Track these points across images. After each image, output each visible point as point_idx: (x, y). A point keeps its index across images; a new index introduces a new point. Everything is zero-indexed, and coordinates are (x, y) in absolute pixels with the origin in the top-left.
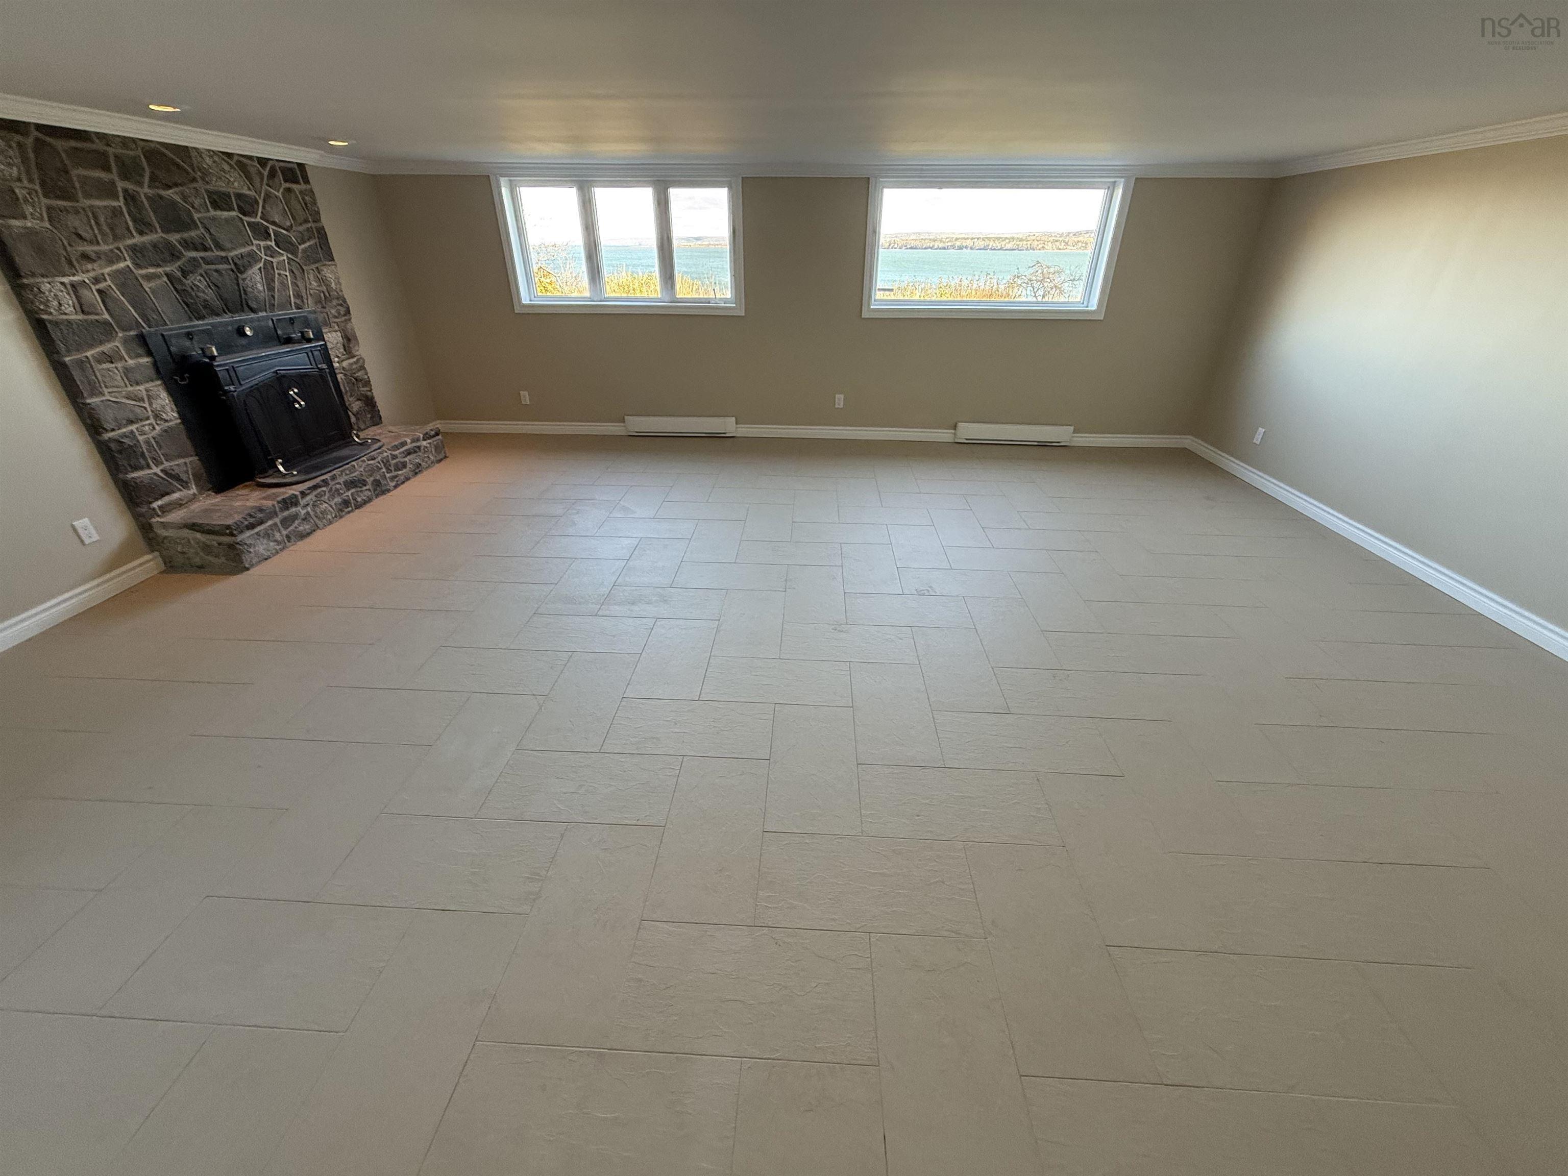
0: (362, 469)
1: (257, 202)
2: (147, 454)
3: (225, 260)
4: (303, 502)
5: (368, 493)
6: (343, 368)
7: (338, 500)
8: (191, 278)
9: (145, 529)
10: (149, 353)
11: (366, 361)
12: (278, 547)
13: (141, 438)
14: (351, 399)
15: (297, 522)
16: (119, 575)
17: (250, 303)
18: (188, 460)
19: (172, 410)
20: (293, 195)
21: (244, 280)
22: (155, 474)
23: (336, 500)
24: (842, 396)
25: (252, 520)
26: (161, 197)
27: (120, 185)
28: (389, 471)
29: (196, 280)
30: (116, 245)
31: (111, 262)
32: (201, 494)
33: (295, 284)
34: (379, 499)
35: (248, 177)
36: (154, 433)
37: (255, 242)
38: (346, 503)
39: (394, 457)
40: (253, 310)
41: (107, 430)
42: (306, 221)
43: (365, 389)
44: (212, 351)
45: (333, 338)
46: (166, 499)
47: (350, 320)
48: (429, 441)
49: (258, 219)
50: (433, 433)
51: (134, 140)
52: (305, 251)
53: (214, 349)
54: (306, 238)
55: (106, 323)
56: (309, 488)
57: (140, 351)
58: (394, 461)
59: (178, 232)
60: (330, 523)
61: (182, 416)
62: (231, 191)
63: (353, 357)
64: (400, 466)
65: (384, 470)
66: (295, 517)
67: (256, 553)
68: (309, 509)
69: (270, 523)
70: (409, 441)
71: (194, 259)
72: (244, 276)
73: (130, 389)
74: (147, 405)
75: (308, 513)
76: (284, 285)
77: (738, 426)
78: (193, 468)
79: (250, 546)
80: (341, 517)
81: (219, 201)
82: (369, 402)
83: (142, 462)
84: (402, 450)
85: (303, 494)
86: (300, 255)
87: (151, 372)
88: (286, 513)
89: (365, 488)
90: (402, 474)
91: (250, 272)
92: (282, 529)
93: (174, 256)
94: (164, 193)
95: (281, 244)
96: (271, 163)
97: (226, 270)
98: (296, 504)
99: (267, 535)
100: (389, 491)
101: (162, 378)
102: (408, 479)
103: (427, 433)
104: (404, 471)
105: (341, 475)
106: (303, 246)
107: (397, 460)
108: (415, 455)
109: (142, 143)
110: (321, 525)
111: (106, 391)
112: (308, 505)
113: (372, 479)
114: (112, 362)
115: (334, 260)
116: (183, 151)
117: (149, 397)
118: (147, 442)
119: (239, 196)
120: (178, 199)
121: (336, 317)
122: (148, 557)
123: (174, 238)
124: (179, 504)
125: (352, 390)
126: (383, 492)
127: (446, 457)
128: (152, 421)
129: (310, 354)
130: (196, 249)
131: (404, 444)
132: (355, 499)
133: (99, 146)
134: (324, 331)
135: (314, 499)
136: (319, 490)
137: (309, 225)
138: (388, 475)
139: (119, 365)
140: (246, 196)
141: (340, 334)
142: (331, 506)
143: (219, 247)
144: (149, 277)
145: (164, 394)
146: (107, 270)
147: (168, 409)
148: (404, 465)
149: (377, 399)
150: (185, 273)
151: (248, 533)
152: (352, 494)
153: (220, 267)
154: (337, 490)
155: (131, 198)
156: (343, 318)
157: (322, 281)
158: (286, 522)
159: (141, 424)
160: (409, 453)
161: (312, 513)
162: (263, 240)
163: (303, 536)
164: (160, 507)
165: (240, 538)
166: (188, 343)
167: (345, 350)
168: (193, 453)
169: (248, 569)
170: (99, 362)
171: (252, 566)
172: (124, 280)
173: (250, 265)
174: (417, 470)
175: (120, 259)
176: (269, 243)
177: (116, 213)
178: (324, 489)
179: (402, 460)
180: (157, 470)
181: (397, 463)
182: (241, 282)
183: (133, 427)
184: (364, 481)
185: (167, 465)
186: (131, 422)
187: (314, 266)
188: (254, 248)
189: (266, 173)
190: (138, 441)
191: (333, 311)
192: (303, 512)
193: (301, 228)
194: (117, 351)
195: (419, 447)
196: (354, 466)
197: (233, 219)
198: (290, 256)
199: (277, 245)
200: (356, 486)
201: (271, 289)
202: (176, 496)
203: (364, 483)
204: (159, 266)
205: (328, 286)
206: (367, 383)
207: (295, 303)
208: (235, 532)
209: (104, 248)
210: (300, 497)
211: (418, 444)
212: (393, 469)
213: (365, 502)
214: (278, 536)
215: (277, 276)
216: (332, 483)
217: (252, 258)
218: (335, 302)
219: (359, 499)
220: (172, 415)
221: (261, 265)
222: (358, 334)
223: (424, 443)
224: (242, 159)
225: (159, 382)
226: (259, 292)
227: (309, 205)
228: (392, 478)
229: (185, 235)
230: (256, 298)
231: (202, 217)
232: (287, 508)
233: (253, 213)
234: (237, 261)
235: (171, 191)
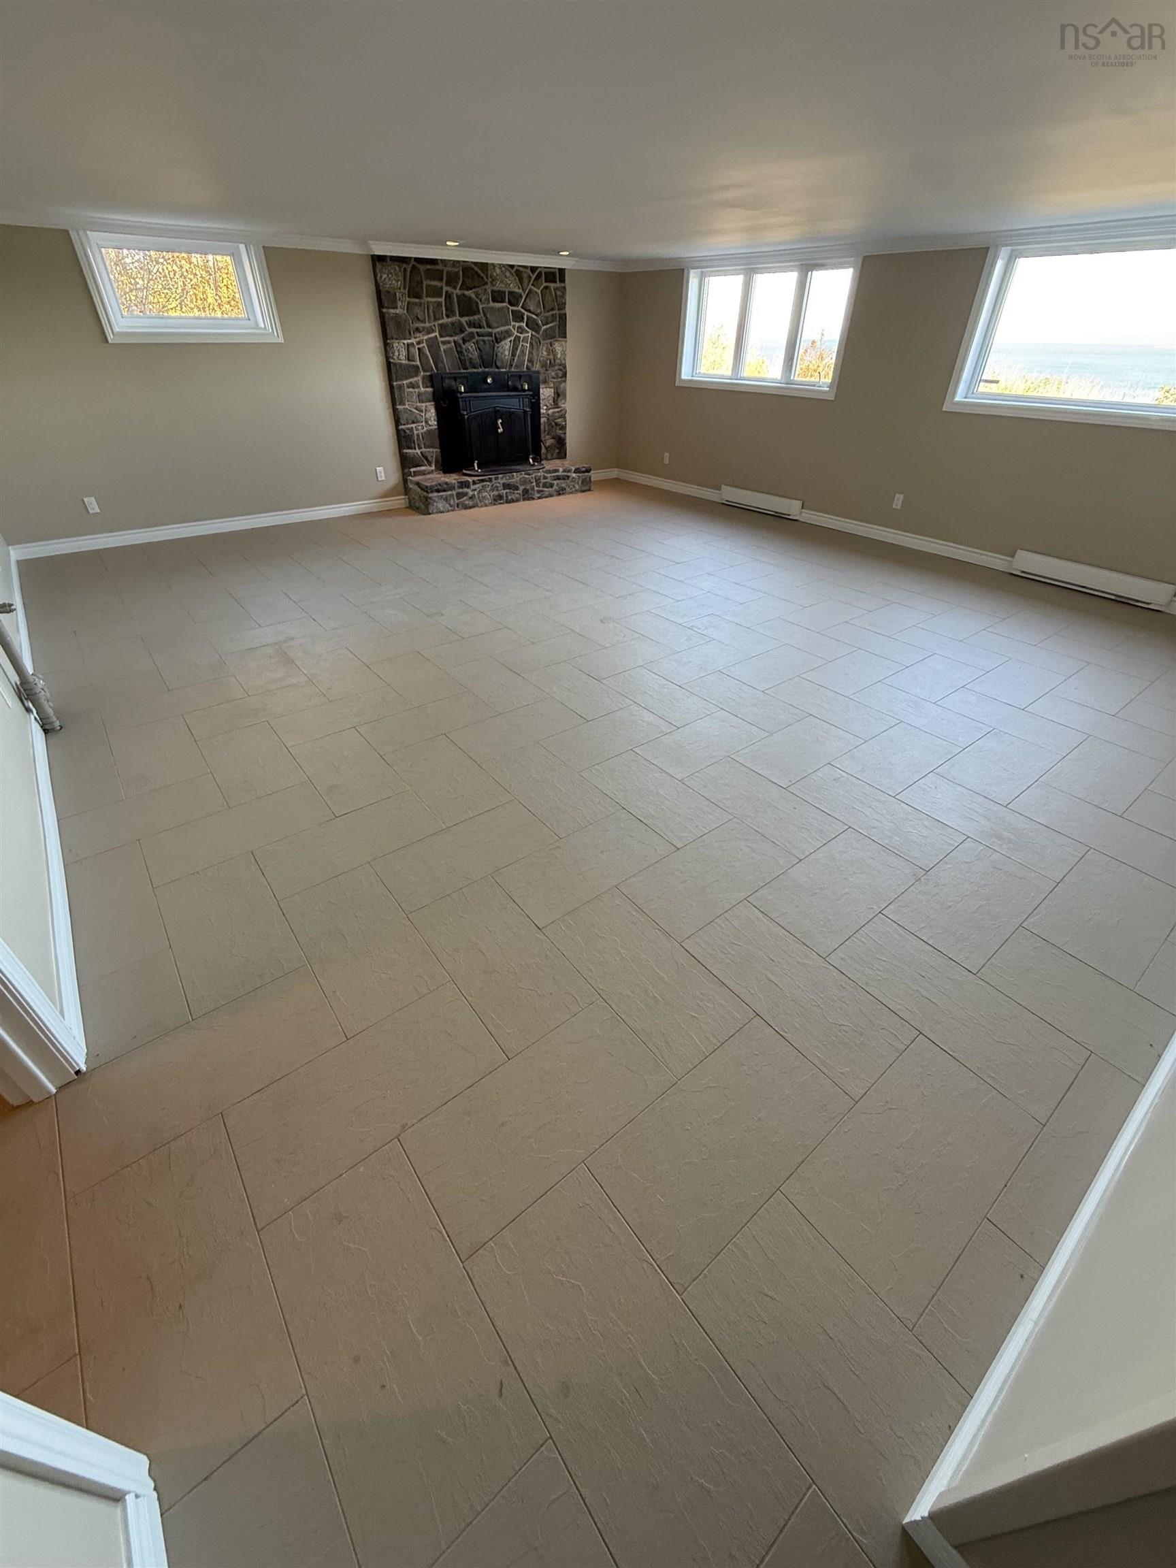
0: (518, 479)
1: (521, 297)
2: (416, 441)
3: (490, 335)
4: (473, 487)
5: (518, 496)
6: (548, 415)
7: (496, 493)
8: (467, 344)
9: (405, 481)
10: (432, 386)
11: (568, 411)
12: (450, 508)
13: (415, 432)
14: (547, 437)
15: (465, 498)
16: (386, 501)
17: (497, 363)
18: (435, 450)
19: (435, 420)
20: (548, 291)
21: (498, 347)
22: (417, 453)
23: (494, 493)
24: (902, 496)
25: (439, 487)
26: (464, 295)
27: (445, 288)
28: (538, 485)
29: (471, 346)
30: (434, 323)
31: (429, 333)
32: (436, 471)
33: (531, 353)
34: (524, 502)
35: (521, 281)
36: (422, 431)
37: (513, 323)
38: (500, 497)
39: (545, 478)
40: (497, 367)
41: (401, 424)
42: (553, 309)
43: (561, 432)
44: (461, 389)
45: (546, 393)
46: (418, 469)
47: (565, 381)
48: (578, 474)
49: (520, 308)
50: (584, 469)
51: (458, 262)
52: (545, 330)
53: (463, 388)
54: (549, 321)
55: (417, 367)
56: (479, 480)
57: (429, 384)
58: (545, 481)
59: (467, 316)
60: (486, 506)
61: (439, 424)
62: (507, 290)
63: (558, 408)
64: (548, 485)
65: (534, 484)
66: (466, 494)
67: (437, 506)
68: (476, 493)
69: (450, 493)
70: (561, 470)
71: (472, 333)
72: (500, 344)
73: (418, 404)
74: (423, 415)
75: (474, 495)
76: (523, 352)
77: (803, 510)
78: (436, 456)
79: (434, 501)
80: (495, 504)
81: (498, 297)
82: (561, 442)
83: (413, 445)
84: (553, 475)
85: (474, 483)
86: (541, 333)
87: (430, 397)
88: (460, 490)
89: (516, 492)
90: (547, 491)
91: (503, 343)
92: (456, 499)
93: (462, 330)
94: (467, 293)
95: (530, 326)
96: (539, 270)
97: (489, 341)
98: (468, 487)
99: (446, 499)
100: (533, 499)
101: (434, 400)
102: (551, 496)
103: (578, 468)
104: (550, 489)
105: (502, 479)
106: (545, 327)
107: (547, 480)
108: (563, 481)
109: (462, 263)
110: (480, 504)
111: (407, 403)
112: (475, 490)
113: (523, 487)
114: (413, 388)
115: (565, 337)
116: (484, 266)
117: (426, 410)
118: (418, 435)
119: (511, 293)
120: (473, 296)
121: (554, 378)
122: (403, 497)
123: (464, 320)
124: (423, 473)
125: (549, 430)
126: (529, 499)
127: (589, 490)
128: (424, 424)
129: (521, 400)
130: (475, 327)
131: (556, 471)
132: (507, 497)
133: (440, 267)
134: (541, 386)
135: (481, 488)
136: (485, 483)
137: (554, 312)
138: (536, 489)
139: (417, 390)
140: (516, 293)
141: (553, 390)
142: (490, 496)
143: (489, 326)
144: (444, 343)
145: (433, 411)
146: (426, 337)
147: (432, 419)
148: (552, 486)
149: (567, 441)
150: (464, 341)
151: (436, 494)
152: (506, 493)
153: (486, 338)
154: (497, 487)
155: (448, 296)
156: (560, 380)
157: (552, 352)
158: (459, 496)
159: (418, 424)
160: (558, 478)
161: (477, 496)
162: (518, 322)
163: (466, 507)
164: (414, 472)
165: (430, 495)
166: (453, 383)
167: (554, 402)
168: (438, 447)
169: (430, 514)
170: (408, 387)
171: (433, 513)
172: (432, 344)
173: (505, 338)
174: (561, 492)
175: (433, 331)
176: (522, 324)
177: (439, 304)
178: (488, 483)
179: (551, 481)
180: (418, 451)
181: (546, 482)
182: (496, 348)
183: (414, 426)
184: (518, 487)
185: (423, 450)
186: (413, 422)
187: (549, 341)
188: (511, 328)
189: (534, 277)
190: (413, 434)
191: (553, 374)
192: (471, 493)
193: (547, 314)
194: (418, 384)
195: (568, 477)
196: (513, 476)
197: (503, 308)
198: (533, 333)
199: (527, 325)
200: (510, 489)
201: (514, 355)
202: (423, 468)
203: (517, 489)
204: (452, 336)
205: (555, 356)
206: (564, 428)
207: (527, 365)
208: (429, 491)
209: (427, 325)
210: (471, 483)
211: (569, 474)
212: (541, 485)
213: (512, 501)
214: (452, 502)
215: (520, 346)
216: (494, 481)
217: (508, 334)
218: (556, 368)
219: (510, 497)
220: (434, 423)
221: (513, 338)
222: (568, 393)
223: (574, 475)
224: (521, 269)
225: (433, 403)
226: (505, 356)
227: (558, 298)
228: (539, 492)
229: (472, 318)
230: (503, 362)
231: (485, 308)
232: (462, 488)
233: (516, 305)
234: (497, 335)
235: (471, 291)
